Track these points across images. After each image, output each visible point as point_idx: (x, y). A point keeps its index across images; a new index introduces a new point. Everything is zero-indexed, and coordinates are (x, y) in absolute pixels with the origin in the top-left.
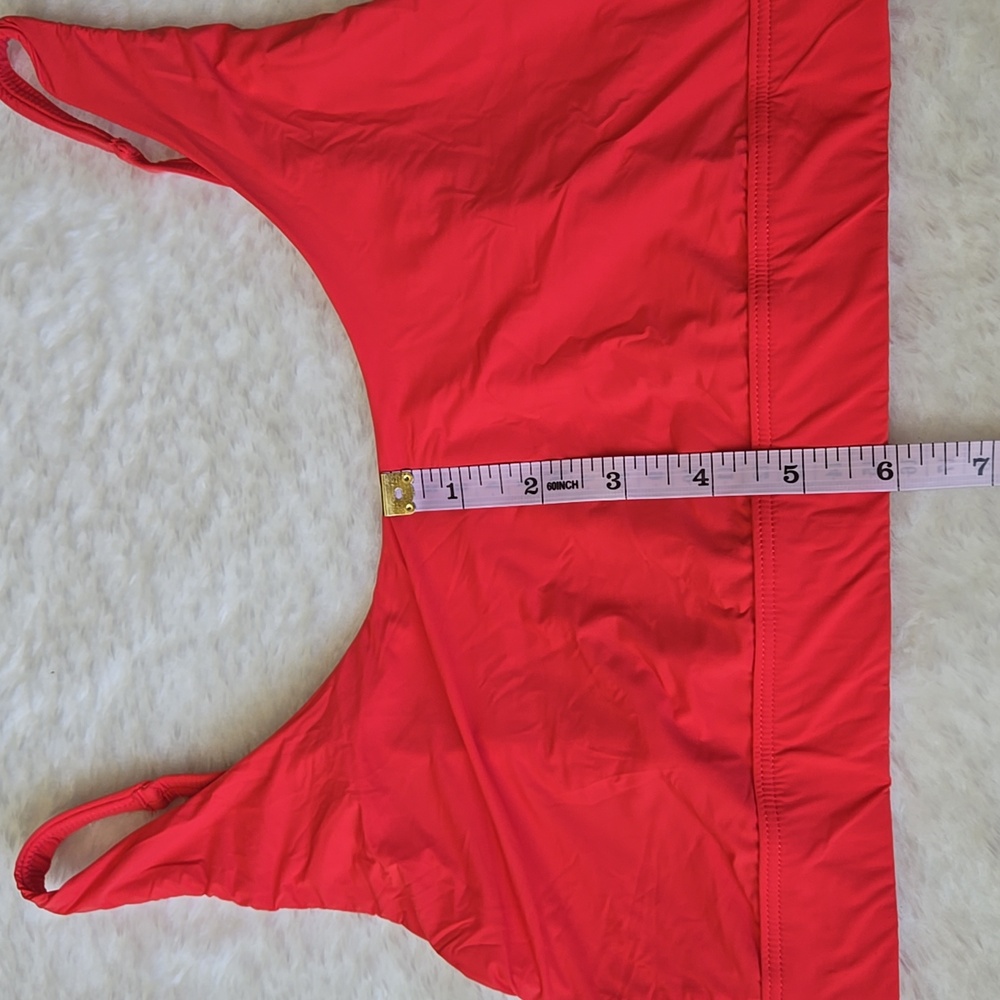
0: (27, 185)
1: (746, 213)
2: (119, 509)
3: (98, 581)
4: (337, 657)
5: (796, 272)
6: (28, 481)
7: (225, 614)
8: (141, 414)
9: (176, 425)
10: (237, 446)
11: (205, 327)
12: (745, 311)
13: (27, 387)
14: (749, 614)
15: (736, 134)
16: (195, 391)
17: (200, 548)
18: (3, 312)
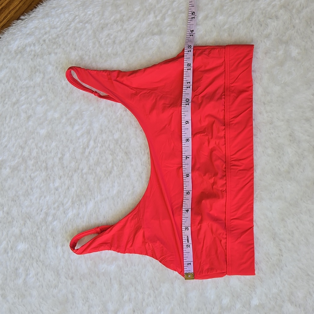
0: (75, 103)
1: (225, 110)
2: (93, 170)
3: (88, 185)
4: (138, 201)
5: (235, 122)
6: (73, 164)
7: (115, 192)
8: (98, 150)
9: (105, 152)
10: (118, 157)
11: (112, 132)
12: (224, 130)
13: (73, 144)
14: (225, 191)
15: (222, 95)
16: (109, 145)
17: (110, 178)
18: (69, 129)
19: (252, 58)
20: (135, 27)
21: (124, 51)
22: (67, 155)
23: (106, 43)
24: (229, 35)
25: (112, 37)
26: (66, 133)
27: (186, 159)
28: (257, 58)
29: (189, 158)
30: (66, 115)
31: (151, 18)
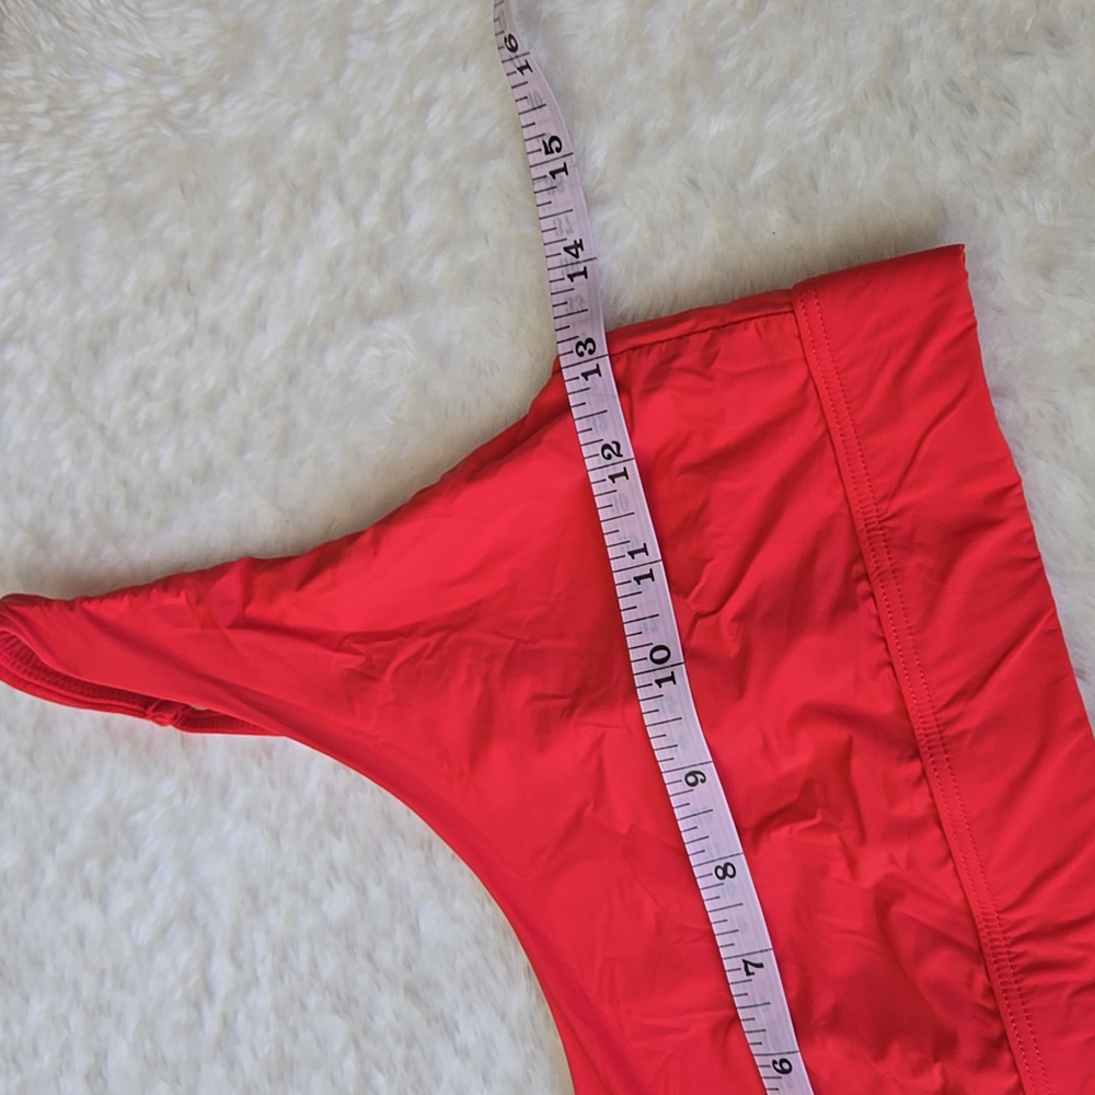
0: (74, 776)
1: (891, 665)
5: (971, 722)
8: (263, 998)
9: (304, 1007)
10: (376, 1018)
11: (305, 891)
12: (924, 781)
13: (133, 992)
15: (853, 576)
16: (314, 964)
18: (86, 914)
19: (974, 325)
20: (260, 301)
21: (241, 448)
22: (121, 1054)
23: (140, 425)
24: (794, 215)
25: (157, 384)
26: (81, 943)
27: (748, 974)
28: (999, 311)
29: (761, 966)
30: (52, 850)
31: (331, 230)
